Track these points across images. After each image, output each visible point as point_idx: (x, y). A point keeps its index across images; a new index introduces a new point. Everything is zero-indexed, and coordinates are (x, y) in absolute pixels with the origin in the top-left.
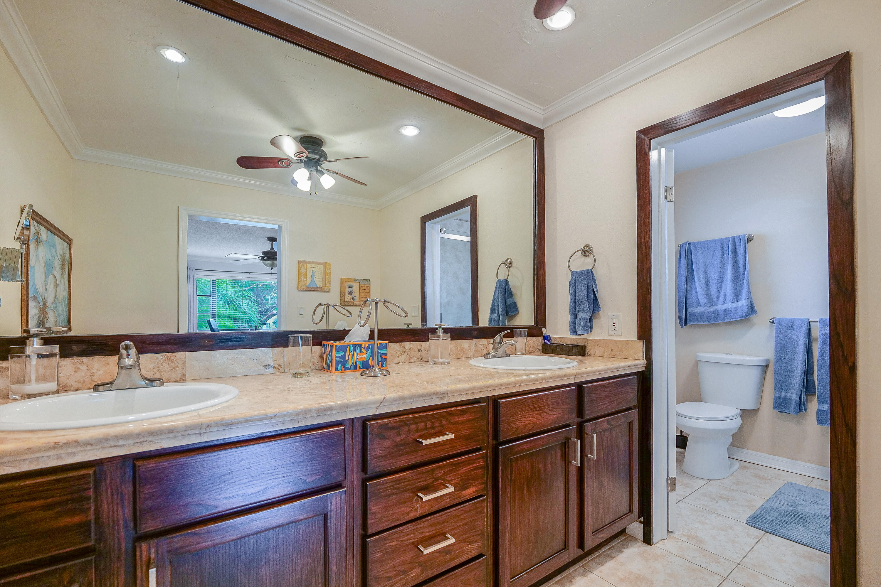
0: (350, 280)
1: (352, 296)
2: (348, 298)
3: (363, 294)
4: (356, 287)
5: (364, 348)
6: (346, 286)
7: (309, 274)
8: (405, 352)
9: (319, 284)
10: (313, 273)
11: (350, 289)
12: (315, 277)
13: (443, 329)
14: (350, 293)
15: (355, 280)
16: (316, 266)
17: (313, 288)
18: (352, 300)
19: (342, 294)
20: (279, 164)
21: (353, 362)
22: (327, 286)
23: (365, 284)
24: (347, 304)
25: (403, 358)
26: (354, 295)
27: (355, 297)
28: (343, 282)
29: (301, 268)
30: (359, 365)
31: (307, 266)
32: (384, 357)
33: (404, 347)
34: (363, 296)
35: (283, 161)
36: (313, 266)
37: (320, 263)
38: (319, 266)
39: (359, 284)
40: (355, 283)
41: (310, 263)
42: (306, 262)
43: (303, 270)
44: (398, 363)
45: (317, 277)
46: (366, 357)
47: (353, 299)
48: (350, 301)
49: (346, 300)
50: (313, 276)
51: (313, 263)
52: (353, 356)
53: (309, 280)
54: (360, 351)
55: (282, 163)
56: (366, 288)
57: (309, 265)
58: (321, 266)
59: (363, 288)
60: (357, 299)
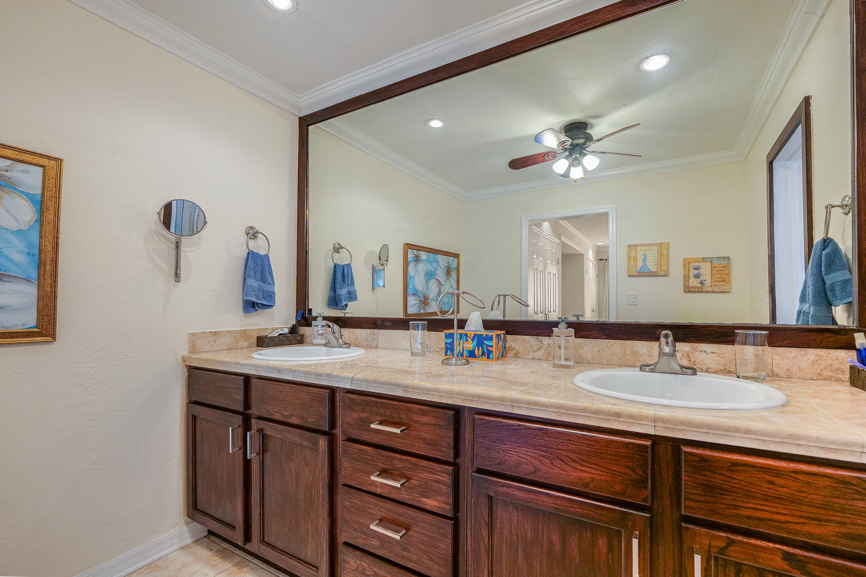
0: (696, 260)
1: (699, 280)
2: (694, 282)
3: (718, 276)
4: (706, 269)
5: (470, 338)
6: (691, 268)
7: (640, 258)
8: (542, 347)
9: (653, 268)
10: (645, 256)
11: (696, 272)
12: (647, 261)
13: (567, 323)
14: (697, 276)
15: (704, 260)
16: (649, 248)
17: (645, 272)
18: (700, 285)
19: (686, 278)
20: (545, 158)
21: (460, 350)
22: (662, 269)
23: (721, 263)
24: (693, 290)
25: (540, 354)
26: (702, 278)
27: (705, 280)
28: (687, 263)
29: (630, 252)
30: (466, 353)
31: (636, 249)
32: (489, 348)
33: (542, 342)
34: (716, 280)
35: (548, 155)
36: (645, 248)
37: (653, 245)
38: (652, 247)
39: (710, 264)
40: (703, 263)
41: (641, 245)
42: (636, 246)
43: (632, 254)
44: (533, 359)
45: (650, 261)
46: (471, 346)
47: (701, 283)
48: (697, 285)
49: (691, 285)
50: (644, 260)
51: (644, 245)
52: (459, 345)
53: (640, 264)
54: (467, 340)
55: (548, 156)
56: (723, 268)
57: (639, 248)
58: (655, 248)
59: (718, 269)
60: (708, 283)
